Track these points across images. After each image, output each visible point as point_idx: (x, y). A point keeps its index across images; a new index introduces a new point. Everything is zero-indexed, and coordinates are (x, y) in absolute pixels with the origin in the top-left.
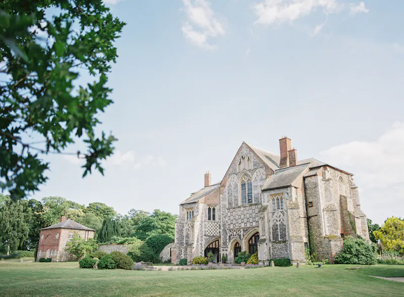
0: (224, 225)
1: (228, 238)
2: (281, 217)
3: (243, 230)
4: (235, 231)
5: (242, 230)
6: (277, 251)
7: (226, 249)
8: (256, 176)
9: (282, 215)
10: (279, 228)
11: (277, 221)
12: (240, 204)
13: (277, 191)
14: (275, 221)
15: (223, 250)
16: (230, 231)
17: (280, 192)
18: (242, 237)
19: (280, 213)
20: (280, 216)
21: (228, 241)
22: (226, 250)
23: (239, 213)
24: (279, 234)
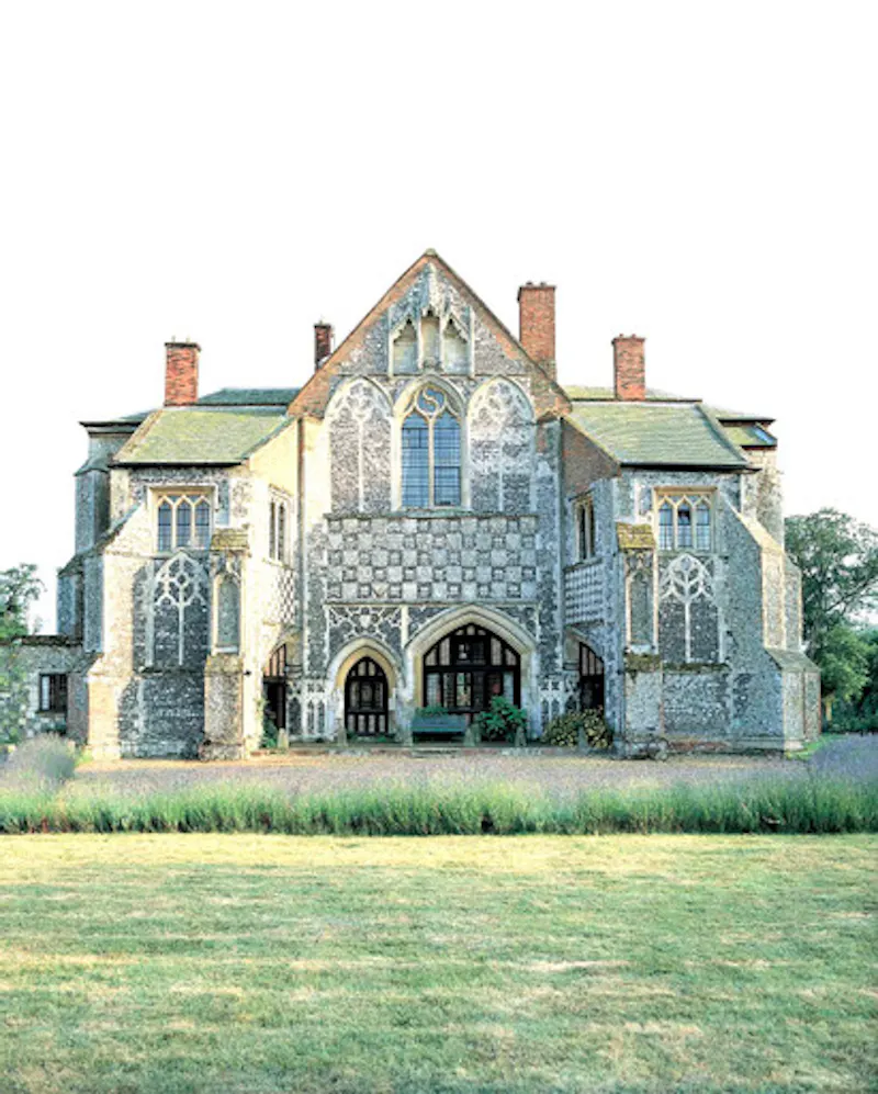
0: (315, 583)
1: (327, 637)
2: (701, 576)
3: (411, 612)
4: (365, 612)
5: (404, 610)
6: (680, 701)
7: (320, 682)
8: (484, 403)
9: (702, 568)
10: (688, 617)
11: (680, 589)
12: (396, 505)
13: (688, 480)
14: (672, 589)
15: (311, 689)
16: (341, 611)
17: (700, 484)
18: (404, 638)
19: (695, 563)
20: (694, 573)
21: (326, 650)
22: (321, 690)
23: (396, 542)
24: (688, 637)
